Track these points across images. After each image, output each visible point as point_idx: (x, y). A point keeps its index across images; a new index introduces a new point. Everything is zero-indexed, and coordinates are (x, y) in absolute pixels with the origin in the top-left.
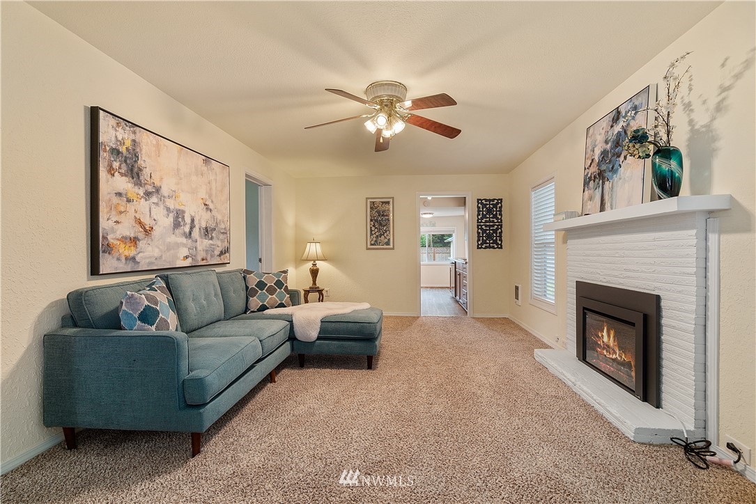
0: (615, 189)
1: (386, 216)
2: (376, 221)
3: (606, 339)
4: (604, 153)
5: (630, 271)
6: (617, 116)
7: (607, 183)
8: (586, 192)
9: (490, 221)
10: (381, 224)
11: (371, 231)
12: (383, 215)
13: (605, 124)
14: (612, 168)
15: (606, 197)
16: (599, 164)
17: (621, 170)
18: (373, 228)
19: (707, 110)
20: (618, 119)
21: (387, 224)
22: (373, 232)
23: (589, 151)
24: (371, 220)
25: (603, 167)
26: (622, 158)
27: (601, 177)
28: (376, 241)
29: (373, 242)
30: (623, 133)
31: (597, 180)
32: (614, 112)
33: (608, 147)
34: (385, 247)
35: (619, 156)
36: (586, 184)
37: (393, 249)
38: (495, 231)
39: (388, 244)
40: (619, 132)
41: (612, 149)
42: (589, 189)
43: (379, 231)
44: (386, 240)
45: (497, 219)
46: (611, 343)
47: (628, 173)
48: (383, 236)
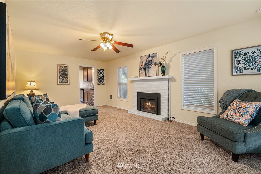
0: (149, 72)
1: (66, 72)
2: (62, 73)
3: (148, 104)
4: (146, 64)
5: (153, 89)
6: (149, 56)
7: (147, 70)
8: (141, 72)
9: (101, 76)
10: (64, 75)
11: (60, 77)
12: (65, 71)
13: (146, 57)
14: (148, 67)
15: (147, 73)
16: (144, 66)
17: (151, 68)
18: (60, 76)
19: (168, 60)
20: (149, 57)
21: (67, 75)
22: (60, 78)
23: (141, 62)
24: (60, 73)
25: (146, 67)
26: (151, 66)
27: (145, 68)
28: (62, 81)
29: (60, 82)
30: (151, 60)
31: (144, 69)
32: (148, 55)
33: (147, 62)
34: (66, 84)
35: (150, 65)
36: (140, 69)
37: (69, 84)
38: (102, 79)
39: (67, 82)
40: (150, 60)
41: (148, 63)
42: (141, 71)
43: (63, 77)
44: (66, 81)
45: (103, 75)
46: (150, 105)
47: (153, 69)
48: (65, 80)
